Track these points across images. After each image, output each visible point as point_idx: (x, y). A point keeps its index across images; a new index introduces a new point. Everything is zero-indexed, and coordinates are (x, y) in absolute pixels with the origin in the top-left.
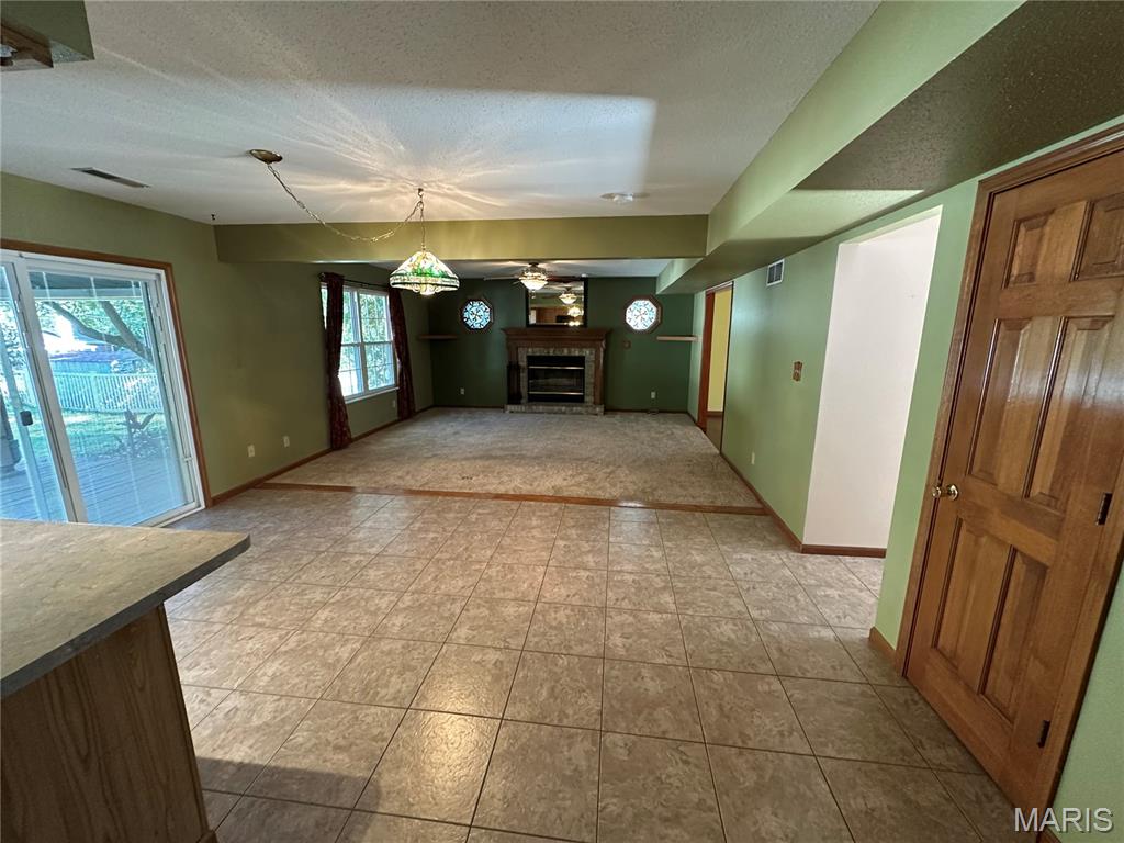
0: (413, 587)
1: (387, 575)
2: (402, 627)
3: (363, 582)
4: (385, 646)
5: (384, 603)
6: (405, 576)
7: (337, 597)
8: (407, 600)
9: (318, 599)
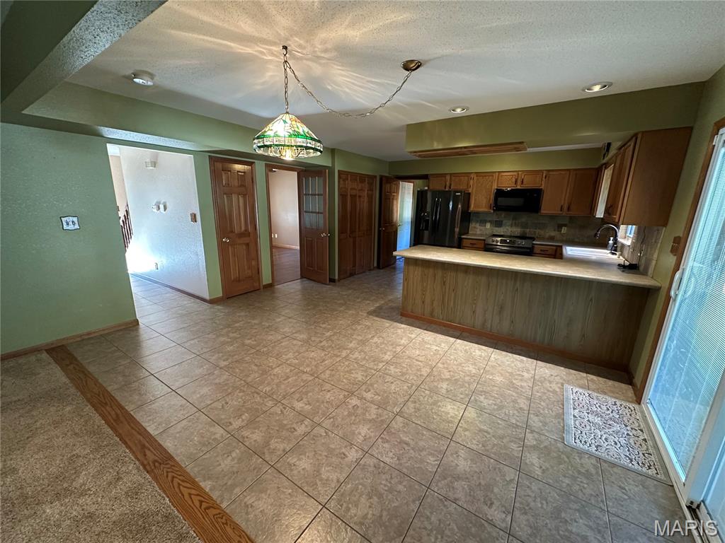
0: (338, 360)
1: (350, 372)
2: (351, 342)
3: (366, 371)
4: (360, 338)
5: (356, 355)
6: (339, 368)
7: (381, 365)
8: (344, 354)
9: (392, 367)
